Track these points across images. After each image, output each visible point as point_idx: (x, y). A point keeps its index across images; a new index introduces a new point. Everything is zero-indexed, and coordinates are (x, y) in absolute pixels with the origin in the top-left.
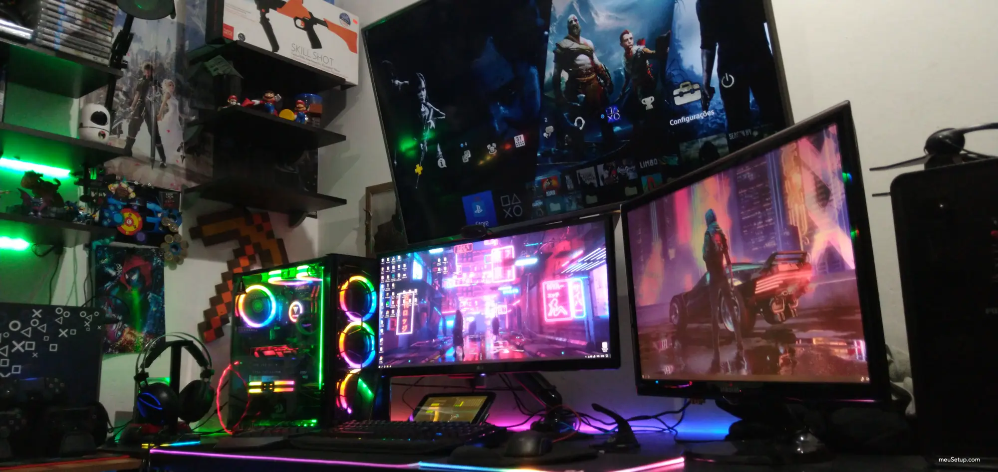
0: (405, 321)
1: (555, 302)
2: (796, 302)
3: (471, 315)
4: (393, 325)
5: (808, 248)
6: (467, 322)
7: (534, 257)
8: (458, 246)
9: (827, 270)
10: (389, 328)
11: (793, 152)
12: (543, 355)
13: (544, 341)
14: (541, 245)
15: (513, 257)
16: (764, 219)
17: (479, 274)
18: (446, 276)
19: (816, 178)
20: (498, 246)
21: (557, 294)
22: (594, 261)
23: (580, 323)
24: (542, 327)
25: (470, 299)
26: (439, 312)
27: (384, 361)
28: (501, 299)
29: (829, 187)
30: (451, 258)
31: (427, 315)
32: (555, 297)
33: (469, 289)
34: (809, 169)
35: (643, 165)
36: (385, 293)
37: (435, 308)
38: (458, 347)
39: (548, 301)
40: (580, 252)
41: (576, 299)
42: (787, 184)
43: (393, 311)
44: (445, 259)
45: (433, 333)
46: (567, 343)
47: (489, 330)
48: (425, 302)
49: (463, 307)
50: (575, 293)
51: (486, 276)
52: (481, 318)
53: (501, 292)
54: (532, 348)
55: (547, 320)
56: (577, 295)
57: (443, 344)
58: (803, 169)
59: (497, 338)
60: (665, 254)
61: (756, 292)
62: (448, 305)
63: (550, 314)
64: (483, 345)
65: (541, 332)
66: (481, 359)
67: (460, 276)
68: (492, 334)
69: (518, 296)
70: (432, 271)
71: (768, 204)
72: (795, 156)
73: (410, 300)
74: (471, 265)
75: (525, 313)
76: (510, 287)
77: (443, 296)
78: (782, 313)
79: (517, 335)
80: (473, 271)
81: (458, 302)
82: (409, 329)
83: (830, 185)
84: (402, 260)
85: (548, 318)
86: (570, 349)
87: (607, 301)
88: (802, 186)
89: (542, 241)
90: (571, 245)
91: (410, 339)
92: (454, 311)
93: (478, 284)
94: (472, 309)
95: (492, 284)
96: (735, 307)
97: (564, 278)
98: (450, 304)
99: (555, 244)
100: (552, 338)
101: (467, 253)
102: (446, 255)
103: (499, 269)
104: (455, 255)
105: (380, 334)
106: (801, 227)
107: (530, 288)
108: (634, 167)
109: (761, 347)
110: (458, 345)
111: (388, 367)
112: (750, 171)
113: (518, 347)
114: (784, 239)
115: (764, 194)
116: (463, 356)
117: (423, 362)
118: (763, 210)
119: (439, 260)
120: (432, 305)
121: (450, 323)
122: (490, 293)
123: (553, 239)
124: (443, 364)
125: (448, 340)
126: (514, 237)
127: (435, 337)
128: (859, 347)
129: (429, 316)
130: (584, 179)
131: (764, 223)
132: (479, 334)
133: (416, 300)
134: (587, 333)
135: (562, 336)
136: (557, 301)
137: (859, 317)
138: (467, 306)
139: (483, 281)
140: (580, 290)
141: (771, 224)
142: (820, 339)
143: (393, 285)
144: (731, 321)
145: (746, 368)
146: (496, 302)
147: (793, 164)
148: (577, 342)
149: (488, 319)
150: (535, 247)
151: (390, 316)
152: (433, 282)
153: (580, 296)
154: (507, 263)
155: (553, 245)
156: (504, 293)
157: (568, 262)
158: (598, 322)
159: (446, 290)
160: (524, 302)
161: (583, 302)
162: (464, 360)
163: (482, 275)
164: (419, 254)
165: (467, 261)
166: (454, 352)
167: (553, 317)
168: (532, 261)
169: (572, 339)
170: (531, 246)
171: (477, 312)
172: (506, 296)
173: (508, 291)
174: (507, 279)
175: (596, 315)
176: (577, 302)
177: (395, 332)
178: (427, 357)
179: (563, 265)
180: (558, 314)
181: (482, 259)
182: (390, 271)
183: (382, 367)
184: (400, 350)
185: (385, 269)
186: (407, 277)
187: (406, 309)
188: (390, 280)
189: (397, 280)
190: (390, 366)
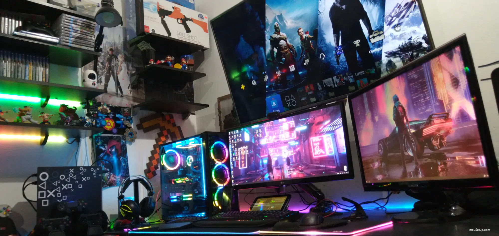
0: (243, 162)
1: (317, 147)
2: (445, 139)
3: (275, 157)
4: (237, 164)
5: (449, 110)
6: (273, 160)
7: (304, 125)
8: (266, 123)
9: (461, 121)
10: (235, 166)
11: (437, 62)
12: (314, 175)
13: (314, 167)
15: (294, 126)
16: (424, 97)
17: (278, 136)
18: (261, 138)
19: (451, 74)
20: (286, 122)
21: (318, 143)
22: (336, 125)
23: (332, 157)
24: (312, 160)
25: (275, 149)
26: (259, 156)
27: (234, 182)
28: (290, 148)
29: (458, 79)
30: (263, 129)
31: (254, 158)
32: (317, 145)
33: (274, 144)
34: (446, 70)
35: (357, 75)
36: (232, 149)
38: (270, 173)
39: (314, 147)
40: (328, 121)
41: (328, 145)
42: (435, 79)
43: (237, 158)
44: (260, 130)
45: (257, 167)
46: (325, 167)
49: (271, 153)
50: (328, 142)
51: (281, 137)
52: (280, 158)
53: (289, 145)
54: (308, 171)
55: (314, 157)
56: (329, 143)
57: (263, 172)
58: (443, 70)
59: (289, 167)
60: (373, 119)
61: (423, 135)
62: (264, 153)
63: (316, 154)
64: (282, 171)
65: (312, 163)
66: (282, 178)
67: (268, 138)
68: (287, 166)
69: (298, 146)
70: (254, 136)
71: (426, 90)
72: (438, 64)
73: (244, 151)
74: (273, 132)
75: (302, 154)
76: (294, 142)
77: (261, 148)
78: (438, 145)
79: (299, 165)
80: (275, 134)
81: (268, 151)
82: (245, 166)
83: (459, 77)
84: (239, 132)
86: (328, 170)
87: (345, 145)
88: (444, 79)
89: (308, 117)
90: (323, 118)
91: (246, 170)
92: (267, 155)
93: (278, 141)
94: (275, 154)
95: (284, 140)
96: (413, 144)
97: (321, 135)
98: (264, 152)
100: (317, 165)
101: (271, 126)
103: (288, 133)
104: (265, 128)
105: (231, 169)
106: (445, 100)
107: (304, 141)
108: (352, 76)
109: (428, 163)
110: (270, 172)
111: (236, 185)
112: (415, 74)
113: (301, 171)
114: (436, 107)
115: (423, 85)
116: (273, 177)
117: (254, 181)
118: (423, 93)
119: (257, 131)
120: (256, 153)
121: (265, 162)
122: (284, 145)
123: (314, 116)
124: (264, 182)
126: (294, 116)
127: (259, 169)
128: (481, 160)
129: (254, 159)
130: (327, 84)
131: (425, 99)
132: (280, 166)
133: (247, 151)
134: (335, 162)
135: (323, 165)
136: (319, 147)
137: (480, 144)
138: (273, 153)
139: (280, 140)
140: (330, 140)
141: (428, 100)
142: (460, 157)
143: (236, 145)
144: (411, 151)
145: (421, 174)
146: (287, 149)
147: (438, 68)
148: (331, 167)
149: (284, 158)
150: (305, 121)
151: (235, 160)
152: (255, 142)
154: (291, 129)
155: (314, 119)
156: (291, 145)
157: (322, 127)
158: (341, 156)
159: (262, 145)
160: (302, 149)
161: (332, 146)
162: (274, 179)
163: (279, 137)
164: (247, 129)
165: (271, 130)
166: (268, 176)
167: (317, 155)
168: (303, 128)
169: (328, 165)
170: (303, 120)
171: (278, 155)
172: (292, 146)
173: (293, 143)
174: (292, 137)
175: (339, 153)
176: (329, 148)
177: (238, 167)
178: (255, 179)
179: (320, 129)
180: (320, 153)
181: (278, 129)
182: (233, 138)
183: (234, 185)
184: (242, 176)
185: (231, 137)
186: (242, 140)
187: (243, 156)
188: (234, 142)
189: (237, 142)
190: (238, 184)
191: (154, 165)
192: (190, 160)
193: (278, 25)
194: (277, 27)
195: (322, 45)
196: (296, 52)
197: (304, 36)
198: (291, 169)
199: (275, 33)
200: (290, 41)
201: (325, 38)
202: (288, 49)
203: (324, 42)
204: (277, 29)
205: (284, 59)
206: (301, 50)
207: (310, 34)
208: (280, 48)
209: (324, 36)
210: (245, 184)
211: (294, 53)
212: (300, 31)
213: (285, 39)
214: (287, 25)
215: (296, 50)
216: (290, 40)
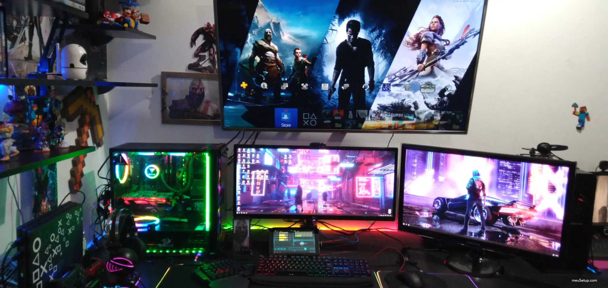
0: (258, 188)
1: (363, 188)
3: (308, 189)
4: (249, 190)
7: (351, 163)
8: (300, 150)
10: (245, 190)
12: (354, 213)
13: (355, 206)
14: (356, 158)
15: (338, 161)
17: (315, 168)
18: (291, 165)
20: (329, 154)
21: (365, 184)
22: (388, 170)
23: (378, 199)
24: (354, 199)
25: (308, 180)
26: (285, 185)
27: (241, 209)
28: (329, 182)
30: (294, 156)
31: (276, 186)
32: (363, 185)
33: (307, 175)
36: (242, 170)
37: (282, 183)
38: (299, 206)
39: (359, 187)
40: (380, 165)
41: (375, 188)
43: (248, 182)
44: (290, 156)
45: (280, 196)
46: (368, 208)
47: (320, 198)
48: (274, 179)
49: (303, 184)
50: (375, 184)
51: (319, 169)
52: (316, 192)
53: (329, 179)
54: (348, 210)
55: (357, 196)
56: (376, 186)
57: (288, 203)
59: (325, 203)
63: (360, 193)
64: (316, 205)
65: (354, 202)
66: (314, 213)
67: (301, 167)
68: (322, 200)
69: (340, 183)
70: (280, 161)
73: (262, 176)
74: (309, 162)
75: (344, 191)
76: (335, 177)
77: (288, 177)
79: (339, 202)
80: (311, 165)
81: (299, 181)
82: (261, 192)
84: (256, 152)
85: (358, 195)
86: (370, 211)
87: (393, 191)
89: (357, 156)
90: (375, 160)
91: (262, 199)
92: (296, 186)
93: (314, 173)
94: (309, 186)
95: (323, 174)
97: (370, 177)
98: (293, 181)
99: (365, 158)
100: (360, 205)
101: (307, 155)
102: (291, 154)
103: (329, 167)
104: (297, 155)
105: (237, 194)
107: (348, 179)
110: (299, 204)
111: (244, 213)
113: (339, 208)
116: (302, 210)
117: (273, 212)
119: (286, 156)
120: (280, 181)
121: (293, 192)
122: (321, 179)
123: (363, 156)
124: (287, 214)
125: (292, 201)
126: (339, 151)
127: (282, 199)
132: (314, 200)
133: (267, 176)
134: (380, 204)
135: (367, 205)
136: (364, 187)
138: (305, 184)
139: (317, 172)
140: (378, 184)
143: (248, 166)
146: (326, 184)
148: (375, 208)
149: (320, 192)
150: (353, 158)
151: (246, 184)
152: (280, 168)
153: (378, 186)
154: (334, 164)
155: (364, 159)
156: (331, 179)
157: (372, 169)
158: (387, 200)
159: (290, 174)
160: (344, 186)
161: (379, 189)
162: (303, 212)
164: (269, 150)
165: (306, 159)
166: (296, 208)
167: (361, 195)
168: (351, 165)
169: (372, 206)
170: (351, 158)
171: (313, 188)
172: (332, 181)
173: (334, 179)
174: (334, 172)
175: (386, 196)
176: (376, 189)
177: (250, 193)
178: (276, 209)
179: (370, 170)
180: (364, 194)
181: (317, 159)
182: (245, 157)
183: (240, 213)
184: (255, 204)
185: (242, 155)
186: (259, 162)
187: (259, 181)
188: (246, 162)
189: (251, 163)
190: (246, 213)
192: (152, 170)
193: (270, 33)
194: (269, 35)
195: (318, 76)
196: (284, 71)
197: (301, 58)
198: (328, 205)
199: (263, 40)
200: (280, 57)
201: (324, 70)
202: (275, 64)
203: (322, 74)
204: (268, 37)
205: (267, 73)
206: (292, 71)
207: (308, 59)
208: (265, 59)
209: (324, 67)
210: (258, 213)
211: (282, 71)
212: (297, 51)
213: (275, 52)
214: (282, 38)
215: (285, 69)
216: (281, 55)
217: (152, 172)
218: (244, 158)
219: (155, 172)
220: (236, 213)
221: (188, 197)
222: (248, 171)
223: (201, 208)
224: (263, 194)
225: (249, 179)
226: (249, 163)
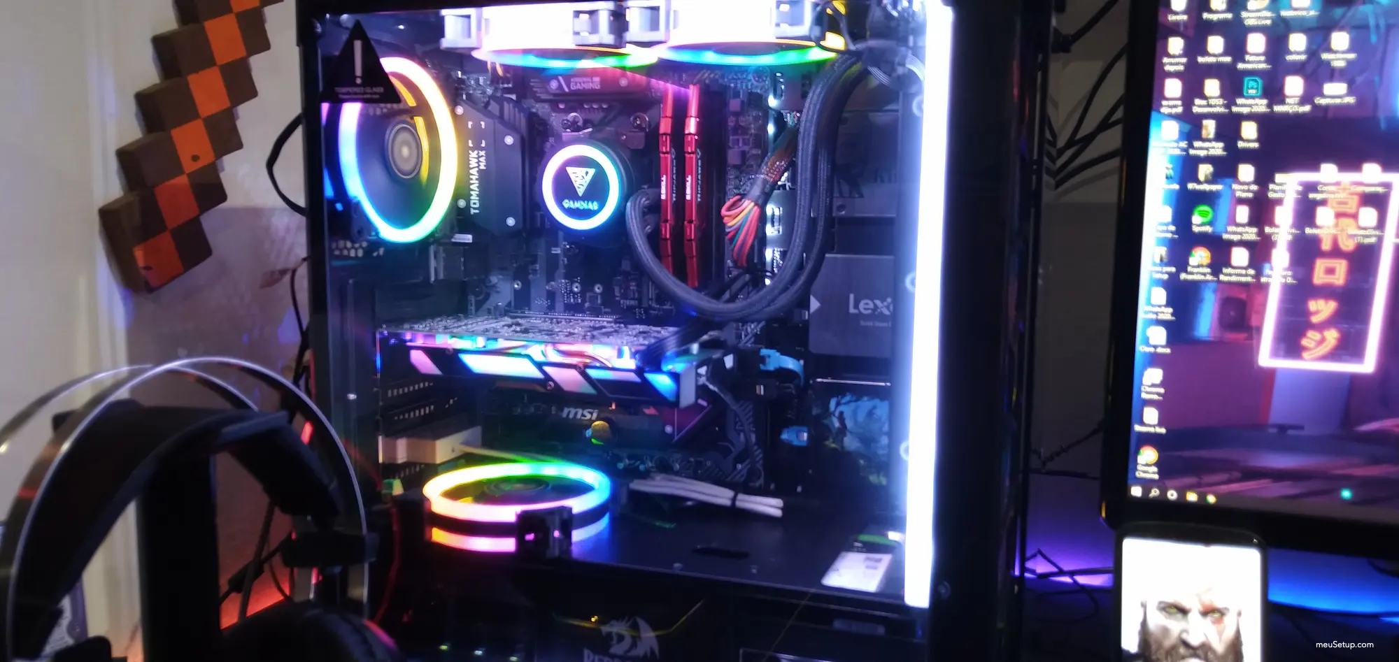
0: (1322, 309)
4: (1240, 323)
10: (1206, 323)
27: (1168, 467)
36: (1187, 167)
43: (1240, 256)
73: (1368, 216)
84: (1325, 12)
105: (1141, 348)
111: (1192, 497)
143: (1249, 130)
151: (1216, 271)
177: (1250, 351)
182: (1228, 59)
183: (1155, 493)
184: (1285, 438)
185: (1195, 47)
186: (1351, 100)
187: (1336, 252)
188: (1230, 103)
189: (1278, 109)
190: (1211, 499)
191: (189, 166)
192: (581, 178)
210: (1315, 507)
217: (580, 192)
218: (1214, 70)
219: (597, 190)
220: (1126, 489)
221: (791, 363)
222: (1246, 172)
223: (868, 440)
224: (1368, 364)
225: (1251, 234)
226: (1261, 106)
